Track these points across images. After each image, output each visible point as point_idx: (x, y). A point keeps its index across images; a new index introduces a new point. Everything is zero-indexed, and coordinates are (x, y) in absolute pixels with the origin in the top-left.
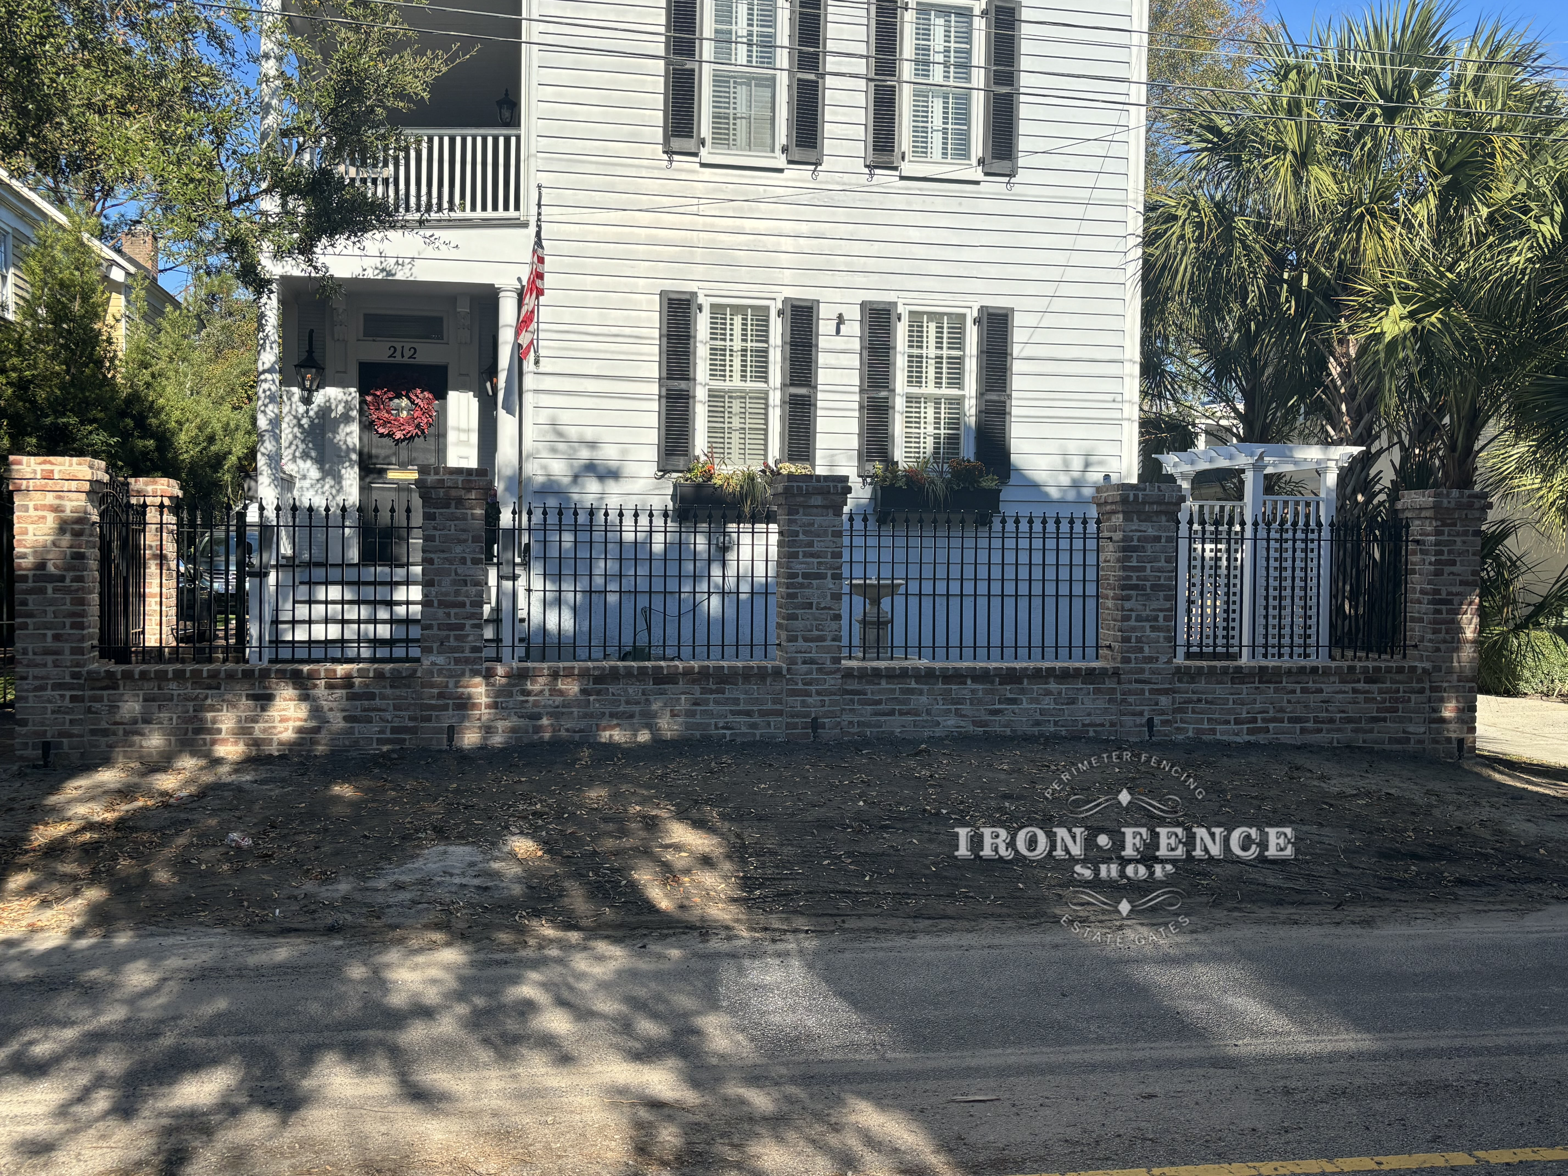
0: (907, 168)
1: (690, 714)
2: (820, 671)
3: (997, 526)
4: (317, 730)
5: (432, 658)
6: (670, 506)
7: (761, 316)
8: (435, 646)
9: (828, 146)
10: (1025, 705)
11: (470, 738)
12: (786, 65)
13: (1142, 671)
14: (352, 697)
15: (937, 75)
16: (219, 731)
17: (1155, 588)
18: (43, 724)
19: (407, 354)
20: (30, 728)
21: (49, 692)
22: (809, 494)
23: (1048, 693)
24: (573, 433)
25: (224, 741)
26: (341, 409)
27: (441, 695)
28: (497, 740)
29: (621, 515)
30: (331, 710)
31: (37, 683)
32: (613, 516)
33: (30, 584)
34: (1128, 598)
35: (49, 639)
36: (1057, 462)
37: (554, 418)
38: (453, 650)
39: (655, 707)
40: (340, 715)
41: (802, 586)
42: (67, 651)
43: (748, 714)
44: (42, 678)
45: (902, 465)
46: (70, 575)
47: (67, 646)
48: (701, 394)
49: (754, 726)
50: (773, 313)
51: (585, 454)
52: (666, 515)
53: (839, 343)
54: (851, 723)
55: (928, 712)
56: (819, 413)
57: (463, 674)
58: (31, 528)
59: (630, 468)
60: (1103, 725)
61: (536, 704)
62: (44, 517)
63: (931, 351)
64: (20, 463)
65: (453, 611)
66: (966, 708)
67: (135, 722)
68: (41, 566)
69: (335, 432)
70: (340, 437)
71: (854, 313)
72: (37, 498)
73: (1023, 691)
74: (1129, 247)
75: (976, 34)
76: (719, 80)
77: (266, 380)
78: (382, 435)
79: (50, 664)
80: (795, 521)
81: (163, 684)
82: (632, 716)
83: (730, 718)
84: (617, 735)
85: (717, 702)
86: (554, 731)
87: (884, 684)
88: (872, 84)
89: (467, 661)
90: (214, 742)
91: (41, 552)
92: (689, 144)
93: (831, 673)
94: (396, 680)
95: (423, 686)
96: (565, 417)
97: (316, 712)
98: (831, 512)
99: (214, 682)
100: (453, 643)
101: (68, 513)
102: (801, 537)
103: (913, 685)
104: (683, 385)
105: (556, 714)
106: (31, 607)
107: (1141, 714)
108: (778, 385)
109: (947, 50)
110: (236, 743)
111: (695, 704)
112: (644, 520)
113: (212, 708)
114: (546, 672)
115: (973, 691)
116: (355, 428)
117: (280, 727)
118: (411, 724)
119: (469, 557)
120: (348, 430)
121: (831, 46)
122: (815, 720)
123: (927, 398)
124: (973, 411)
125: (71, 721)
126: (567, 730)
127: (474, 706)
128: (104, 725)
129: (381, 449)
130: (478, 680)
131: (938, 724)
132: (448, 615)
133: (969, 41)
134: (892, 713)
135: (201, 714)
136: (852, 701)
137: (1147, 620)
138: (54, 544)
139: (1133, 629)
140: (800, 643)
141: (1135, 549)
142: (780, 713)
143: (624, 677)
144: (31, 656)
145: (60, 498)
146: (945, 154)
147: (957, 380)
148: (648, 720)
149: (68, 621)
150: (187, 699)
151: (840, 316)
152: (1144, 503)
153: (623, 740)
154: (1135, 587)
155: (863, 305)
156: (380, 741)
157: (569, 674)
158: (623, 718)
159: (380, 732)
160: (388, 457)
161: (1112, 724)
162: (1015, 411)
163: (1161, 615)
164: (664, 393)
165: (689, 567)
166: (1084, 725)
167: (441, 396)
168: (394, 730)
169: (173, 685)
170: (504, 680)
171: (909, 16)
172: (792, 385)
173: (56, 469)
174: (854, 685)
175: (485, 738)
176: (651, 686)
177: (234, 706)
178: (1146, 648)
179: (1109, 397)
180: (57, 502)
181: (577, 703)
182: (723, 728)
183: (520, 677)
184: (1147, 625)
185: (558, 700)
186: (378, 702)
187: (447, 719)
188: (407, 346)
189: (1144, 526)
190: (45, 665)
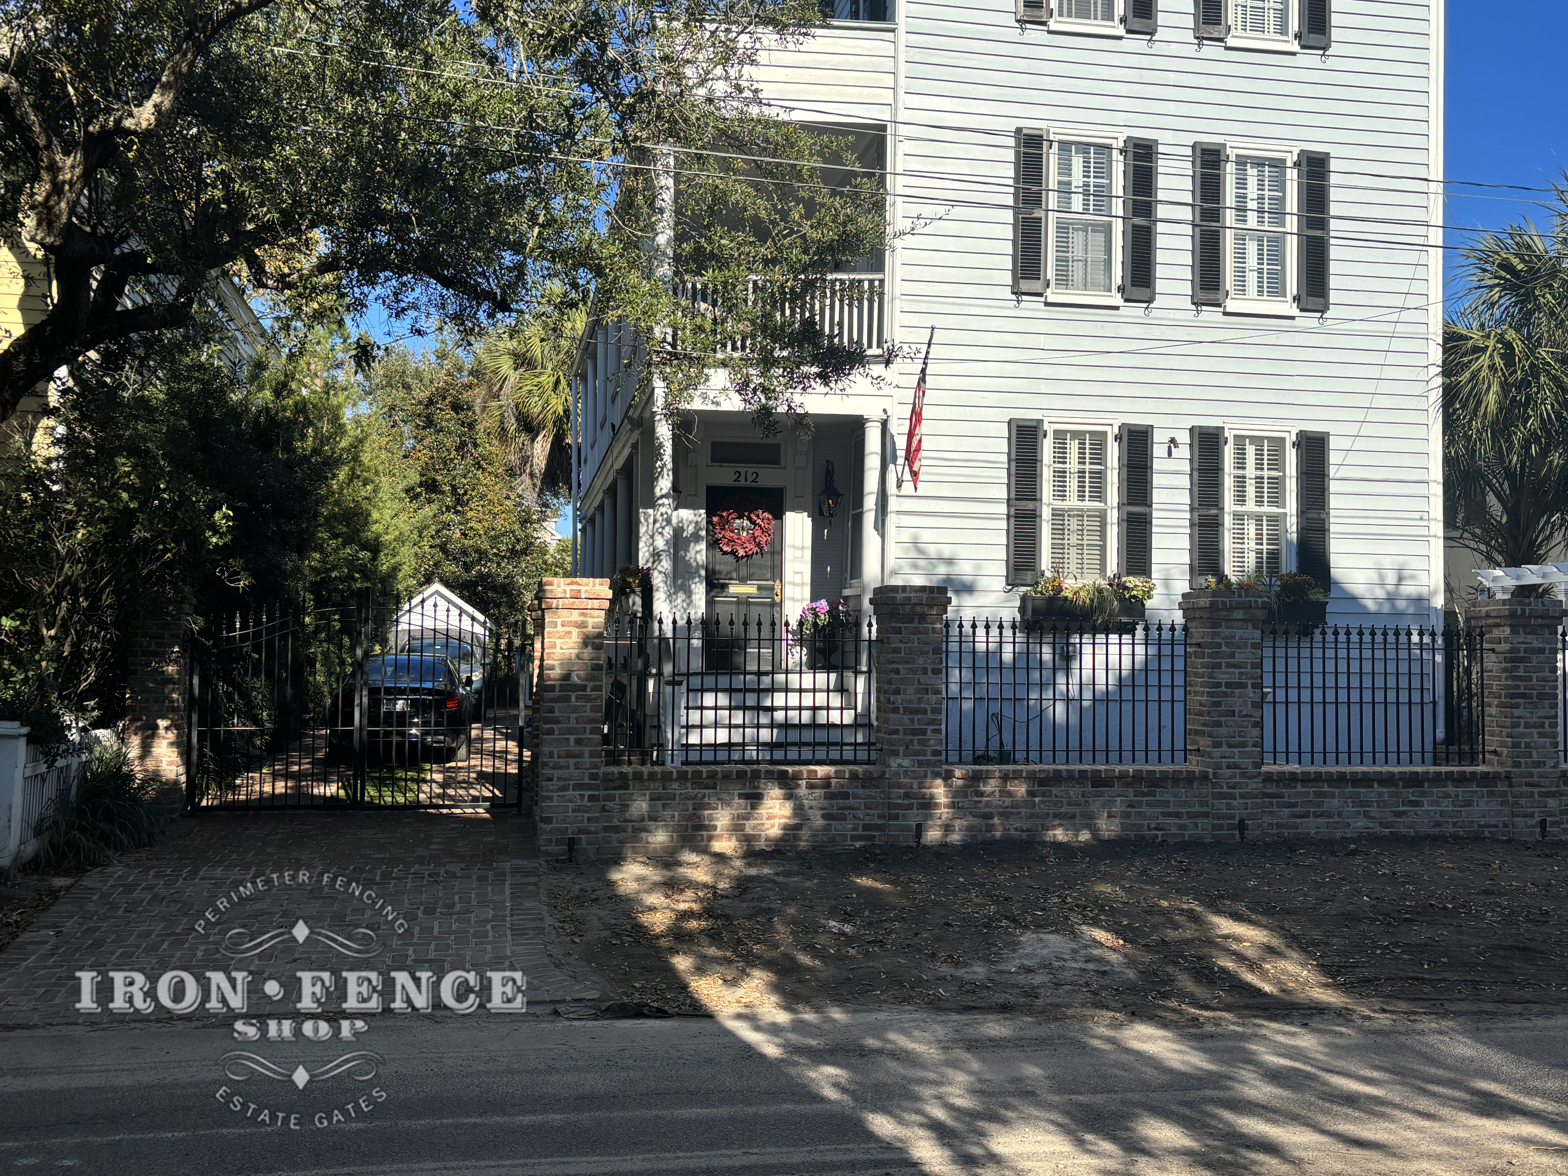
0: (1231, 305)
1: (1126, 815)
2: (1243, 775)
3: (1318, 637)
4: (797, 827)
5: (899, 761)
6: (1018, 618)
7: (1099, 439)
8: (901, 749)
9: (1160, 286)
10: (1426, 807)
11: (933, 835)
12: (1120, 213)
13: (1532, 775)
14: (830, 796)
15: (1252, 220)
16: (715, 828)
17: (1540, 696)
18: (564, 821)
19: (750, 478)
20: (554, 825)
21: (570, 792)
22: (1232, 609)
23: (1446, 796)
24: (932, 550)
25: (720, 837)
26: (691, 529)
27: (907, 795)
28: (955, 837)
29: (974, 626)
30: (811, 808)
31: (560, 783)
32: (967, 628)
33: (557, 693)
34: (1516, 706)
35: (572, 743)
36: (1373, 576)
37: (916, 537)
38: (917, 753)
39: (1093, 808)
40: (819, 813)
41: (1225, 694)
42: (587, 755)
43: (1178, 815)
44: (565, 779)
45: (1233, 579)
46: (590, 685)
47: (586, 750)
48: (1046, 513)
49: (1183, 827)
50: (1110, 439)
51: (943, 569)
52: (1014, 627)
53: (1170, 465)
54: (1271, 824)
55: (1340, 814)
56: (1154, 530)
57: (925, 776)
58: (559, 642)
59: (983, 583)
60: (1496, 826)
61: (988, 804)
62: (569, 633)
63: (1250, 471)
64: (551, 584)
65: (916, 717)
66: (1374, 810)
67: (642, 820)
68: (566, 677)
69: (687, 550)
70: (691, 555)
71: (1184, 438)
72: (565, 616)
73: (1424, 794)
74: (1431, 375)
75: (1288, 183)
76: (1063, 228)
77: (663, 505)
78: (725, 553)
79: (572, 766)
80: (1218, 634)
81: (667, 784)
82: (1073, 817)
83: (1162, 820)
84: (1060, 834)
85: (1149, 805)
86: (1004, 829)
87: (1299, 788)
88: (1197, 230)
89: (929, 764)
90: (710, 838)
91: (567, 663)
92: (1036, 286)
93: (1253, 777)
94: (868, 781)
95: (890, 786)
96: (926, 536)
97: (799, 810)
98: (1250, 625)
99: (710, 782)
100: (916, 747)
101: (590, 629)
102: (1224, 648)
103: (1326, 789)
104: (1030, 505)
105: (1005, 815)
106: (557, 714)
107: (1532, 815)
108: (1115, 504)
109: (1261, 198)
110: (729, 839)
111: (1130, 806)
112: (994, 631)
113: (709, 807)
114: (997, 774)
115: (1380, 794)
116: (702, 546)
117: (768, 823)
118: (880, 822)
119: (929, 667)
120: (698, 548)
121: (1161, 195)
122: (1242, 821)
123: (1250, 515)
124: (1294, 528)
125: (589, 819)
126: (1016, 829)
127: (936, 806)
128: (615, 822)
129: (725, 564)
130: (939, 781)
131: (1349, 825)
132: (912, 721)
133: (1283, 190)
134: (1306, 815)
135: (699, 812)
136: (1271, 803)
137: (1534, 726)
138: (578, 657)
139: (1523, 735)
140: (1225, 748)
141: (1521, 660)
142: (1205, 815)
143: (1065, 779)
144: (556, 759)
145: (584, 615)
146: (1260, 292)
147: (1277, 498)
148: (1088, 821)
149: (588, 727)
150: (689, 798)
151: (1173, 441)
152: (1530, 617)
153: (1066, 839)
154: (1523, 696)
155: (1192, 430)
156: (854, 838)
157: (1017, 775)
158: (1067, 819)
159: (854, 829)
160: (729, 573)
161: (1506, 825)
162: (1333, 528)
163: (1547, 721)
164: (1012, 512)
165: (1035, 676)
166: (1480, 826)
167: (779, 515)
168: (866, 827)
169: (675, 785)
170: (960, 782)
171: (1230, 168)
172: (1129, 504)
173: (583, 588)
174: (1272, 789)
175: (946, 836)
176: (1089, 789)
177: (729, 804)
178: (1535, 754)
179: (1417, 515)
180: (582, 618)
181: (1024, 803)
182: (1156, 829)
183: (976, 778)
184: (1535, 731)
185: (1008, 800)
186: (851, 802)
187: (913, 818)
188: (750, 471)
189: (1530, 638)
190: (568, 767)
